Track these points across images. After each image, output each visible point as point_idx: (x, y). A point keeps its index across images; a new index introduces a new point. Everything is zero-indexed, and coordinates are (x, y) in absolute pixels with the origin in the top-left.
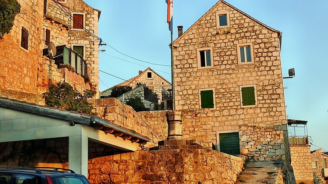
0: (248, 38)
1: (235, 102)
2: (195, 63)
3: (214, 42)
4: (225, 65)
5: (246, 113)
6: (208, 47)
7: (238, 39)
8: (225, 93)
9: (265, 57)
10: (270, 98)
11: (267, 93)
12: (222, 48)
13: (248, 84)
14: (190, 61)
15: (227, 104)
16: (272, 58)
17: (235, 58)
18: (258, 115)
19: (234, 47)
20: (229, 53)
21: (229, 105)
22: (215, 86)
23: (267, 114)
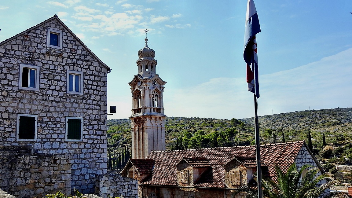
0: (79, 66)
1: (59, 134)
2: (16, 81)
3: (43, 61)
4: (53, 90)
5: (70, 147)
6: (34, 65)
7: (69, 65)
8: (49, 123)
9: (94, 90)
10: (95, 134)
11: (93, 128)
12: (50, 70)
13: (75, 116)
14: (10, 77)
15: (50, 135)
16: (100, 92)
17: (64, 85)
18: (81, 151)
19: (64, 73)
20: (58, 78)
21: (53, 137)
22: (38, 112)
23: (90, 150)
